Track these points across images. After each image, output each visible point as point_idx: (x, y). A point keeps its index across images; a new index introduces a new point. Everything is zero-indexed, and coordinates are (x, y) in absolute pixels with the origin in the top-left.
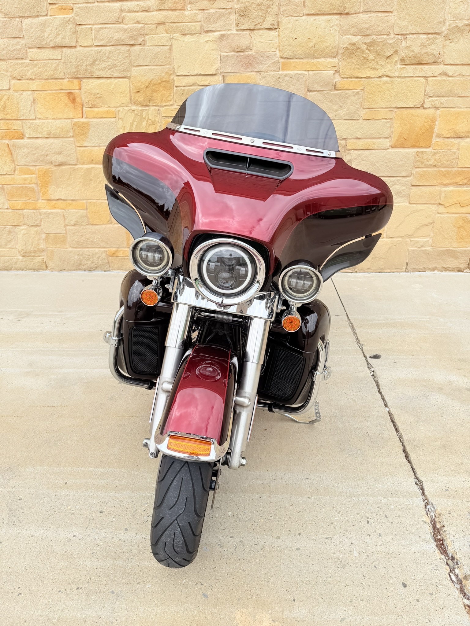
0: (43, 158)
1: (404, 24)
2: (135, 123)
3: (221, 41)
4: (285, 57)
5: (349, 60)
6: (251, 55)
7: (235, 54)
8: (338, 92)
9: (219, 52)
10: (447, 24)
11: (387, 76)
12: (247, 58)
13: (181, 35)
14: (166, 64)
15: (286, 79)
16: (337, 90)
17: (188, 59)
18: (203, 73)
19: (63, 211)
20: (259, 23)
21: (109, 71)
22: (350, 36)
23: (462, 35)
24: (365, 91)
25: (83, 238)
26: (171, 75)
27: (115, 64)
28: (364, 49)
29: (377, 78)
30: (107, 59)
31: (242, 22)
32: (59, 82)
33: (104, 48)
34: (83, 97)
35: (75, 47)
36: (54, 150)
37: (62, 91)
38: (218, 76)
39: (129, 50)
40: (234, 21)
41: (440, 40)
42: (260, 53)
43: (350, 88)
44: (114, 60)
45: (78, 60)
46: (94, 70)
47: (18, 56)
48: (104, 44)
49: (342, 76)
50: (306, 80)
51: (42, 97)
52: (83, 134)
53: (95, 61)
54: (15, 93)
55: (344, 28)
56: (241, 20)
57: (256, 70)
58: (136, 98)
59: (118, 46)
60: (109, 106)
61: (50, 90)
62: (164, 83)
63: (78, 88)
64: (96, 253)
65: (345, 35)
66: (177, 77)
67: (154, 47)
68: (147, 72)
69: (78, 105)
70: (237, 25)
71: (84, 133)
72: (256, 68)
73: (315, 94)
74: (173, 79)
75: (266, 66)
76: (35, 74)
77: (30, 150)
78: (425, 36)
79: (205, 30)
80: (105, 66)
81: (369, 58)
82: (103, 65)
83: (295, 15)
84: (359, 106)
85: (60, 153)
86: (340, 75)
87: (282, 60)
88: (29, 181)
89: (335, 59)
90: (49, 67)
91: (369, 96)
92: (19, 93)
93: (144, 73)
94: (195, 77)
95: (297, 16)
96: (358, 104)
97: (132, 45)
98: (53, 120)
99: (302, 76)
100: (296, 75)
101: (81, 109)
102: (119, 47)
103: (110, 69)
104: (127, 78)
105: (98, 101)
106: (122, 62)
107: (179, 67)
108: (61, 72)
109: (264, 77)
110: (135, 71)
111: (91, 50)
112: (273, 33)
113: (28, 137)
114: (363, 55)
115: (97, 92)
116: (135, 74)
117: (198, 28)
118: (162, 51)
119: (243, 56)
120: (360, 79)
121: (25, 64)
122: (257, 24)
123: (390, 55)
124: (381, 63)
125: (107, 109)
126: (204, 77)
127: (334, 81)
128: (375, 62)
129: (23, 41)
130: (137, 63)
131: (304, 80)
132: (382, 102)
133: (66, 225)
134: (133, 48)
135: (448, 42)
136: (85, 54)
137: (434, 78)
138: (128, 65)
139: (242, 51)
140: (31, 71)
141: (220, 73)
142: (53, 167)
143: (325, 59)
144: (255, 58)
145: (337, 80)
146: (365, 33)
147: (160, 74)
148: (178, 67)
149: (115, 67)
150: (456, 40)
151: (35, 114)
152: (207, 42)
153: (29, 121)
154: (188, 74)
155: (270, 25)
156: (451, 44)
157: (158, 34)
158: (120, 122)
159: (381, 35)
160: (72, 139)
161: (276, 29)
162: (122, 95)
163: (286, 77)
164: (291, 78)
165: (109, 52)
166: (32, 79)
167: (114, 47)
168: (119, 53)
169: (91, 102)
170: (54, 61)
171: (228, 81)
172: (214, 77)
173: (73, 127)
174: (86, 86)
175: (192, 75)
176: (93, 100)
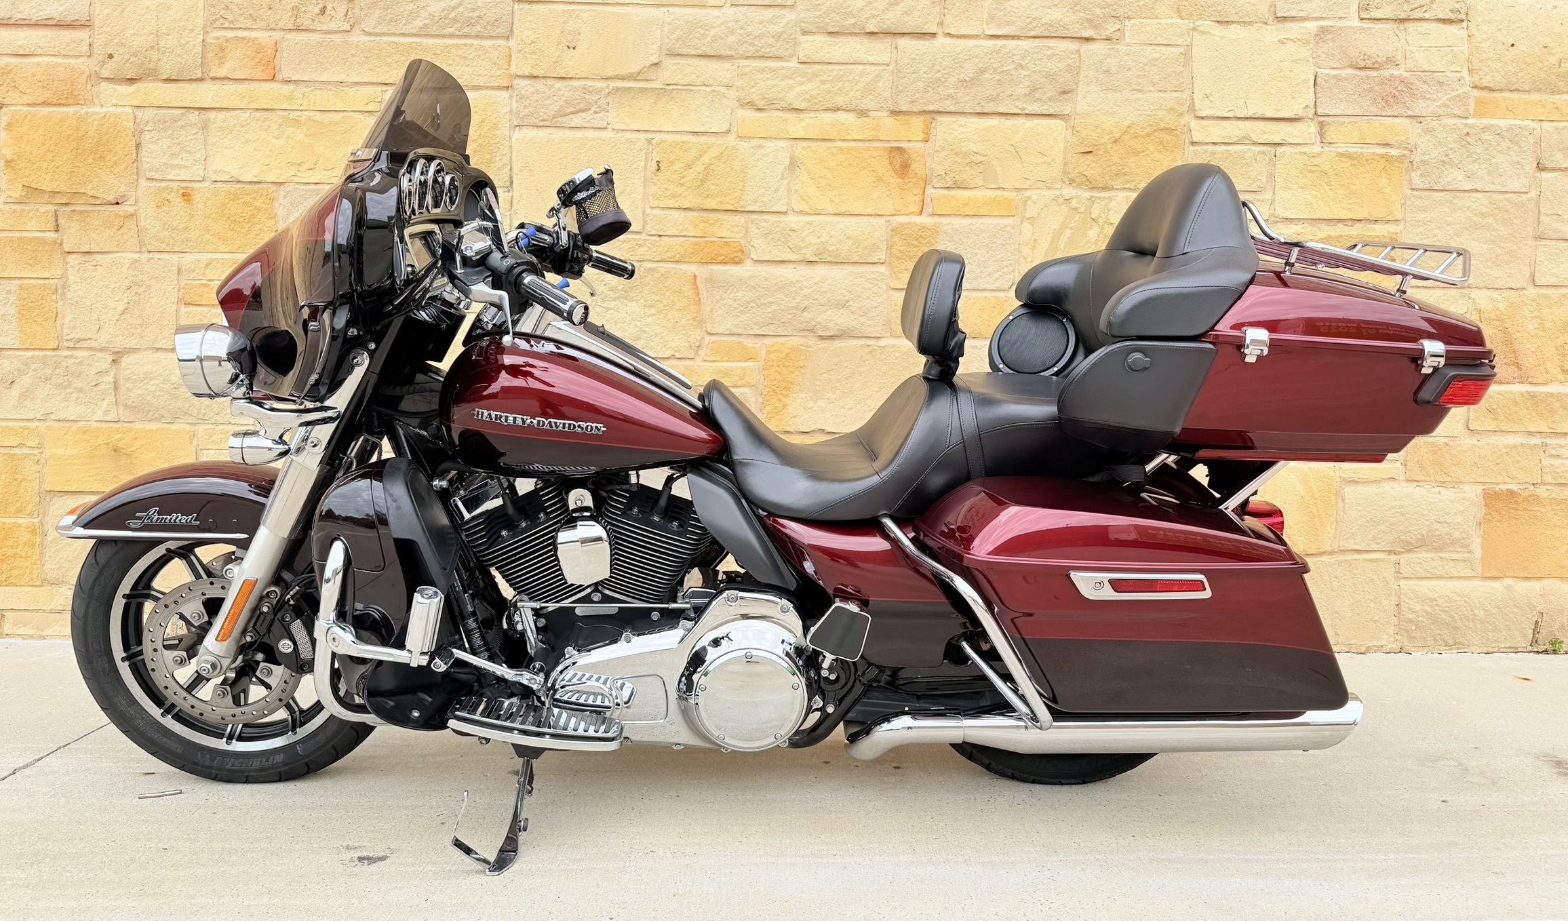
2: (1069, 232)
3: (1317, 43)
4: (1484, 85)
6: (1398, 76)
7: (1357, 72)
9: (1313, 67)
12: (1386, 85)
13: (1217, 25)
14: (1171, 89)
15: (1485, 136)
17: (1229, 79)
18: (1270, 115)
20: (1421, 6)
26: (1181, 114)
30: (1016, 68)
33: (1011, 44)
34: (932, 160)
35: (934, 35)
36: (827, 295)
37: (875, 144)
38: (1306, 124)
39: (1078, 51)
42: (1419, 73)
44: (1034, 73)
45: (936, 67)
47: (769, 49)
48: (1012, 34)
50: (1536, 143)
51: (815, 156)
52: (916, 256)
53: (981, 71)
54: (742, 143)
57: (1410, 113)
58: (1080, 169)
59: (1049, 40)
60: (1001, 185)
61: (843, 140)
62: (1161, 135)
63: (921, 136)
66: (1198, 121)
67: (1145, 47)
68: (1119, 106)
69: (914, 180)
70: (1364, 8)
71: (919, 253)
72: (1409, 109)
73: (1556, 177)
74: (1187, 125)
75: (1437, 104)
76: (807, 96)
77: (757, 293)
79: (1279, 15)
85: (842, 305)
87: (1476, 93)
90: (851, 82)
92: (755, 142)
93: (1111, 109)
94: (1247, 123)
97: (1087, 39)
98: (838, 218)
99: (1526, 133)
100: (1511, 128)
101: (921, 192)
102: (1052, 43)
104: (1062, 119)
105: (973, 172)
107: (1206, 96)
110: (1084, 102)
111: (976, 46)
112: (1454, 31)
113: (755, 258)
115: (974, 149)
117: (1263, 10)
118: (1164, 57)
119: (1376, 79)
121: (784, 72)
122: (1416, 8)
125: (994, 193)
126: (1271, 125)
129: (791, 16)
131: (1532, 141)
134: (1085, 48)
136: (959, 54)
139: (1377, 66)
140: (798, 89)
141: (1311, 116)
142: (813, 342)
144: (1408, 85)
147: (1155, 113)
148: (1203, 97)
151: (788, 198)
152: (1283, 43)
153: (767, 217)
154: (1228, 115)
155: (1447, 12)
157: (1156, 17)
158: (1027, 228)
161: (1463, 21)
162: (1041, 160)
163: (1484, 132)
164: (1497, 136)
165: (1023, 52)
166: (798, 109)
167: (1037, 42)
168: (1049, 58)
169: (954, 175)
170: (868, 67)
171: (1334, 136)
172: (1295, 124)
173: (889, 238)
174: (945, 132)
175: (1240, 118)
176: (958, 169)
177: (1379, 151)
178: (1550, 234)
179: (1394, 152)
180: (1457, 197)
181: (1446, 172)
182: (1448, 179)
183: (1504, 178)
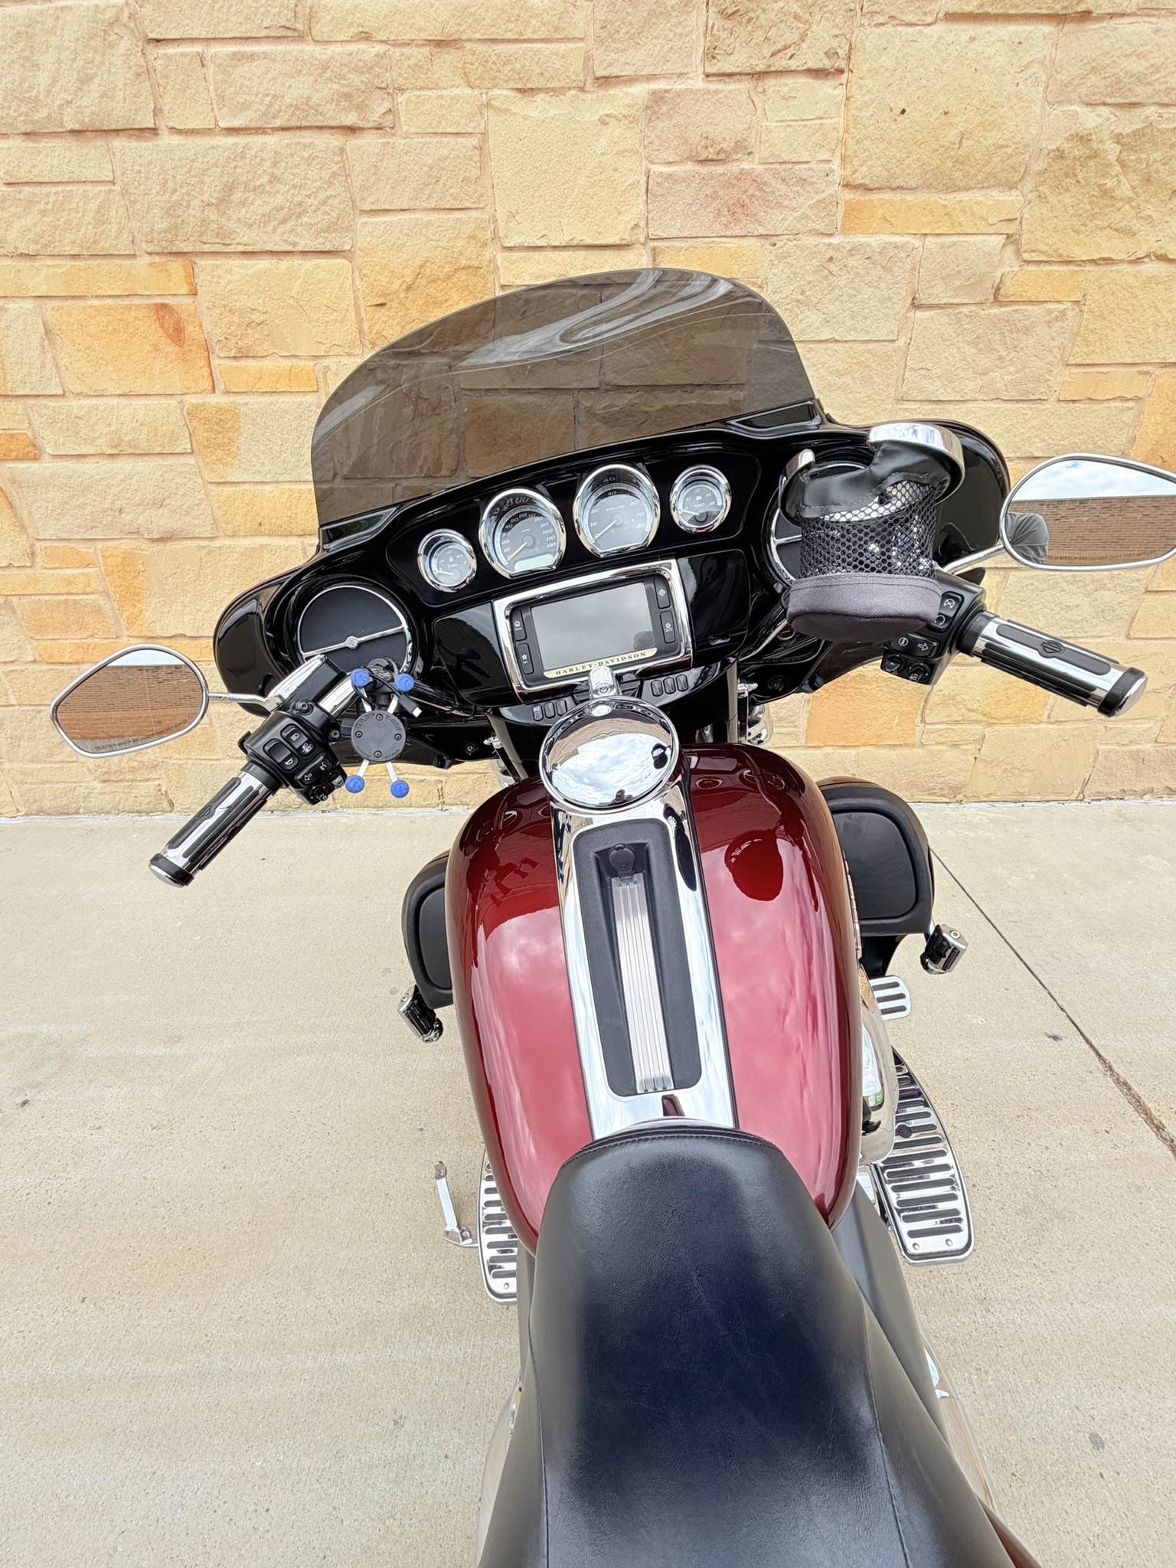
0: (110, 518)
3: (650, 119)
4: (859, 181)
5: (1053, 200)
6: (750, 172)
7: (698, 168)
8: (1004, 309)
9: (644, 162)
11: (1162, 258)
12: (734, 186)
13: (519, 95)
14: (468, 205)
15: (852, 262)
16: (1001, 304)
17: (539, 186)
18: (589, 241)
20: (786, 48)
21: (280, 230)
22: (1080, 109)
24: (1085, 308)
26: (485, 245)
27: (300, 204)
28: (1112, 158)
29: (1132, 262)
30: (270, 182)
31: (727, 42)
32: (120, 267)
33: (255, 141)
34: (208, 324)
35: (154, 131)
36: (139, 494)
37: (136, 301)
38: (636, 252)
39: (342, 150)
40: (698, 37)
42: (777, 166)
43: (1042, 298)
44: (294, 187)
45: (170, 184)
46: (232, 224)
48: (253, 125)
49: (1026, 256)
50: (913, 269)
51: (72, 320)
52: (223, 444)
53: (230, 188)
55: (1064, 77)
56: (724, 34)
57: (761, 231)
58: (377, 328)
59: (304, 133)
60: (294, 352)
61: (97, 296)
62: (462, 276)
63: (185, 289)
65: (1060, 103)
66: (506, 254)
67: (428, 139)
68: (407, 235)
69: (194, 348)
70: (710, 55)
71: (225, 440)
72: (760, 224)
73: (932, 318)
74: (492, 261)
75: (796, 215)
76: (32, 235)
77: (67, 494)
79: (599, 74)
80: (267, 209)
81: (1118, 193)
82: (259, 207)
83: (910, 18)
84: (1055, 357)
85: (159, 504)
86: (1018, 252)
87: (847, 195)
88: (81, 586)
89: (1015, 192)
90: (77, 212)
91: (1091, 326)
93: (398, 239)
94: (565, 254)
95: (914, 20)
96: (1055, 350)
97: (352, 130)
98: (123, 400)
99: (903, 255)
100: (884, 248)
101: (206, 364)
102: (307, 137)
103: (284, 221)
104: (345, 257)
105: (257, 336)
106: (322, 196)
107: (512, 215)
108: (120, 232)
110: (368, 230)
111: (213, 147)
112: (830, 91)
113: (51, 453)
114: (1102, 182)
115: (249, 305)
116: (369, 239)
117: (576, 66)
118: (453, 154)
119: (721, 179)
120: (1077, 268)
122: (779, 51)
124: (1148, 212)
125: (287, 363)
126: (592, 256)
127: (999, 274)
128: (1133, 208)
130: (371, 199)
131: (908, 267)
132: (1127, 346)
134: (353, 143)
138: (342, 206)
139: (722, 156)
140: (16, 225)
141: (642, 240)
142: (144, 545)
143: (983, 192)
144: (761, 185)
145: (1006, 269)
146: (1126, 97)
147: (451, 243)
148: (509, 217)
149: (299, 217)
151: (61, 378)
152: (605, 123)
153: (45, 402)
154: (539, 243)
155: (821, 54)
157: (437, 87)
160: (191, 460)
161: (841, 71)
162: (332, 317)
163: (852, 255)
164: (868, 261)
165: (273, 154)
166: (28, 255)
167: (288, 138)
168: (309, 161)
169: (235, 340)
170: (88, 187)
172: (624, 253)
173: (188, 423)
174: (211, 282)
175: (555, 248)
176: (239, 333)
178: (914, 394)
180: (812, 349)
181: (800, 317)
182: (802, 326)
183: (869, 321)
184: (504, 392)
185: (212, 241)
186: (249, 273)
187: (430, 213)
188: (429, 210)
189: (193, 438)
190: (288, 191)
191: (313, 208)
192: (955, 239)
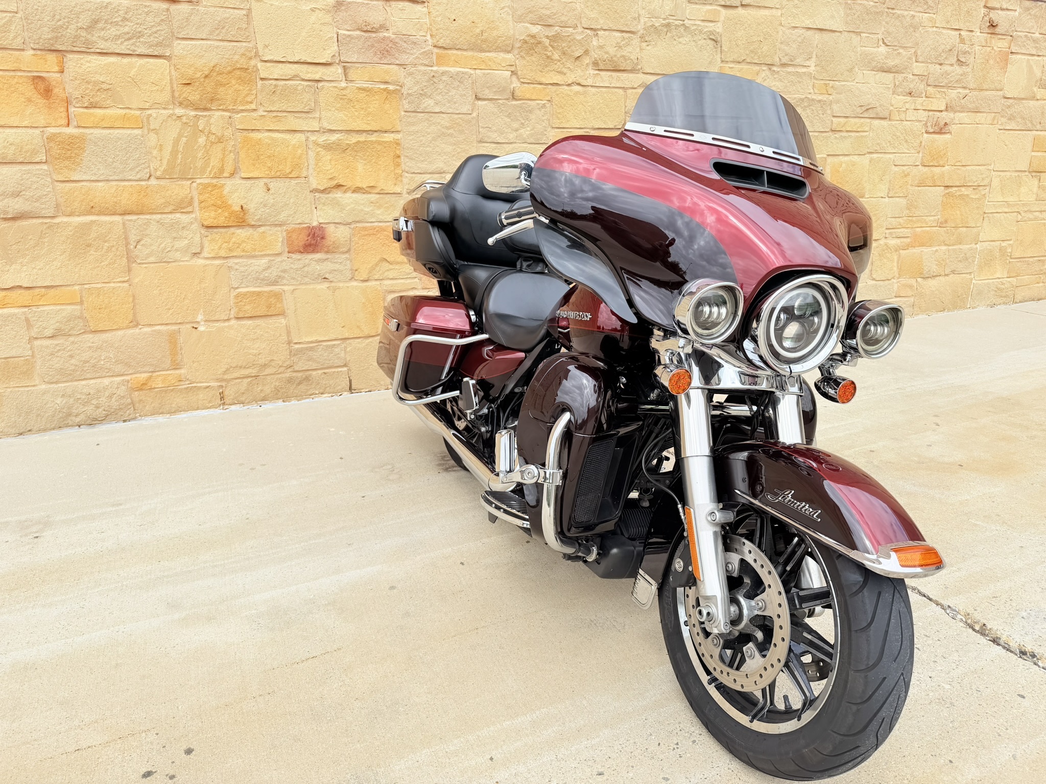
1: (593, 16)
2: (184, 140)
3: (336, 12)
4: (440, 45)
5: (528, 58)
6: (389, 38)
7: (362, 33)
8: (518, 102)
9: (335, 29)
10: (642, 21)
11: (579, 84)
12: (382, 42)
14: (241, 40)
15: (444, 78)
16: (516, 100)
17: (280, 34)
18: (309, 61)
19: (26, 309)
21: (126, 43)
22: (529, 25)
23: (659, 36)
24: (553, 103)
25: (73, 361)
26: (251, 58)
27: (140, 32)
28: (547, 44)
29: (567, 85)
30: (122, 20)
32: (11, 55)
34: (69, 87)
37: (19, 74)
38: (335, 67)
39: (168, 10)
41: (636, 41)
42: (401, 36)
43: (533, 98)
44: (137, 24)
45: (57, 17)
46: (94, 39)
49: (522, 80)
50: (473, 83)
52: (71, 157)
53: (96, 22)
55: (519, 13)
57: (398, 62)
58: (184, 95)
60: (128, 106)
62: (238, 73)
63: (56, 69)
64: (104, 388)
65: (520, 22)
66: (263, 64)
67: (218, 9)
69: (57, 101)
71: (73, 155)
72: (397, 59)
73: (486, 104)
74: (255, 66)
75: (413, 57)
78: (618, 34)
80: (118, 33)
81: (553, 57)
82: (113, 31)
84: (546, 123)
85: (16, 194)
86: (518, 78)
87: (436, 50)
89: (510, 54)
91: (558, 111)
93: (200, 52)
94: (296, 66)
96: (545, 121)
97: (174, 1)
99: (467, 77)
100: (457, 73)
101: (65, 110)
102: (147, 3)
103: (129, 39)
104: (165, 59)
105: (103, 96)
106: (154, 29)
108: (15, 37)
109: (411, 74)
110: (180, 47)
112: (420, 9)
114: (546, 53)
115: (101, 79)
116: (181, 51)
118: (232, 17)
119: (375, 39)
120: (545, 87)
123: (579, 55)
124: (568, 66)
125: (123, 112)
126: (311, 68)
127: (512, 87)
128: (561, 64)
130: (183, 33)
131: (470, 82)
132: (576, 120)
133: (32, 339)
134: (174, 7)
135: (644, 44)
136: (74, 7)
137: (634, 91)
138: (166, 35)
139: (374, 30)
141: (337, 62)
143: (497, 53)
144: (395, 43)
145: (515, 85)
146: (545, 23)
147: (231, 56)
148: (264, 47)
149: (139, 37)
150: (654, 43)
152: (313, 11)
154: (282, 60)
156: (648, 48)
158: (153, 137)
159: (567, 27)
160: (45, 167)
161: (425, 2)
162: (155, 88)
163: (443, 75)
164: (451, 78)
165: (125, 8)
168: (147, 14)
169: (88, 98)
171: (353, 76)
172: (328, 67)
173: (46, 144)
174: (75, 66)
175: (290, 62)
176: (91, 94)
177: (382, 86)
178: (486, 139)
179: (391, 87)
180: (431, 116)
181: (424, 101)
182: (425, 105)
183: (457, 105)
184: (263, 132)
185: (80, 46)
186: (102, 63)
187: (218, 42)
188: (218, 40)
189: (48, 153)
190: (133, 25)
191: (148, 34)
192: (489, 71)
